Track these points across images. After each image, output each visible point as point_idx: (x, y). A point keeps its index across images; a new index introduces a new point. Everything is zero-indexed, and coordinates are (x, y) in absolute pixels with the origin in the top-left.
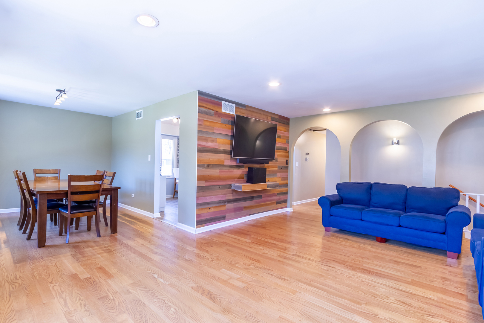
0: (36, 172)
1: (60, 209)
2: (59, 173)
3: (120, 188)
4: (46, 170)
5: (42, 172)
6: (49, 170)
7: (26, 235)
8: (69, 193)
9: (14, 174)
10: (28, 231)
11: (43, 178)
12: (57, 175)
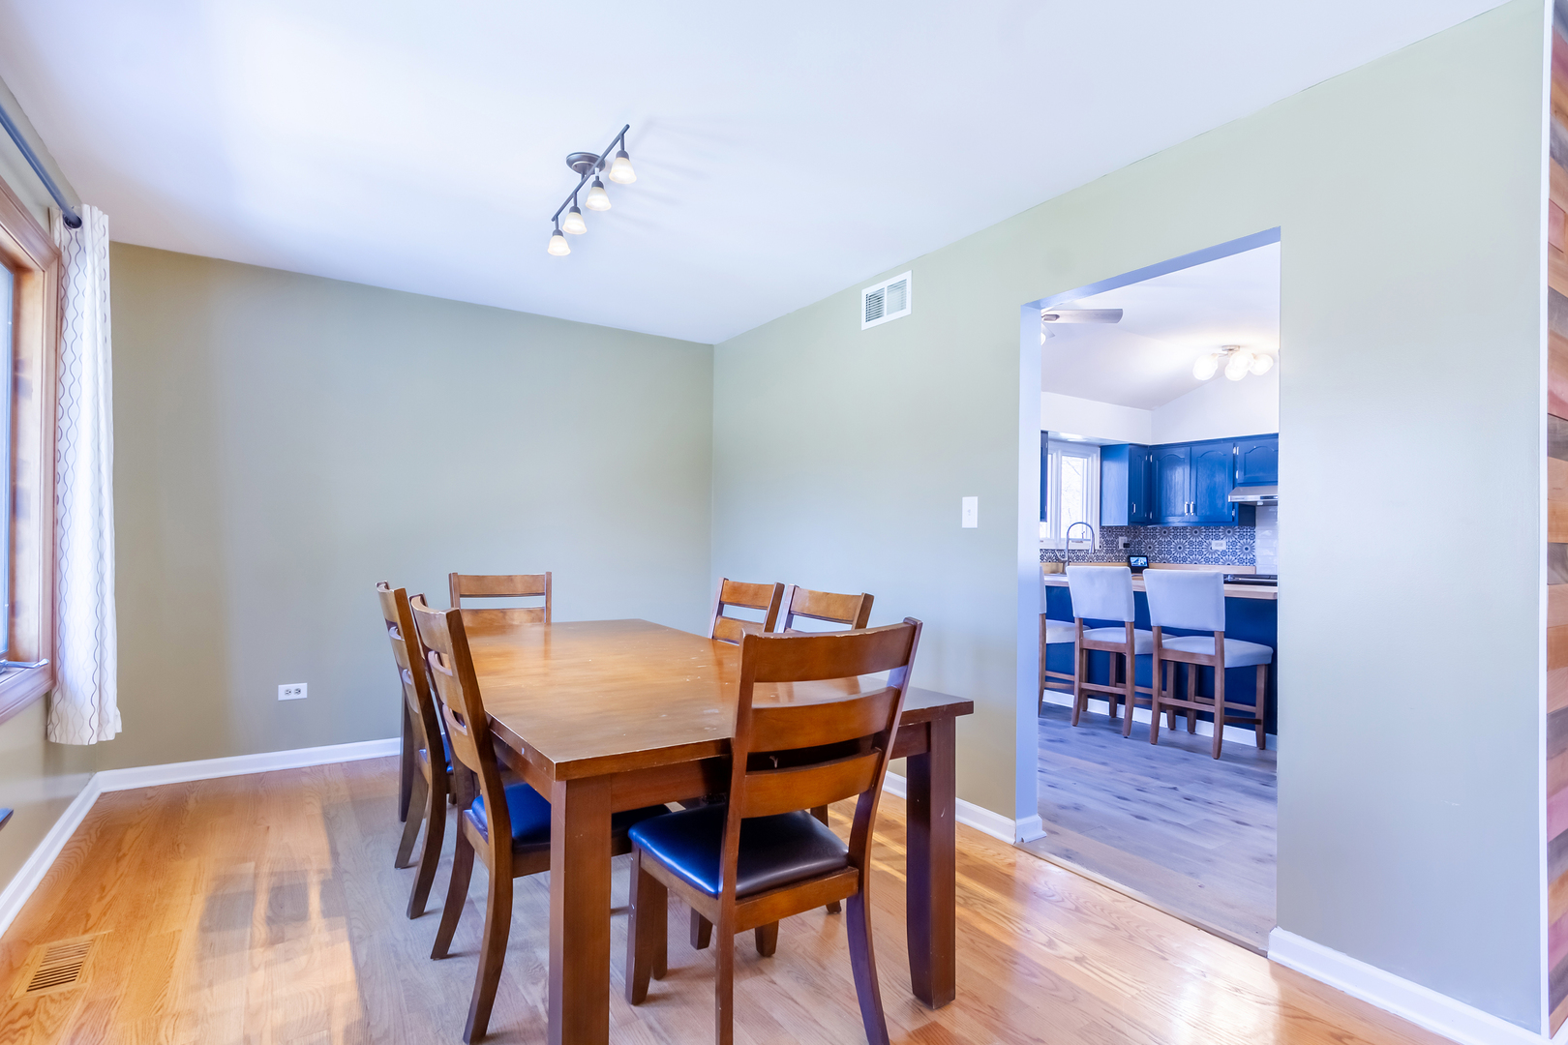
0: (459, 586)
1: (634, 833)
2: (547, 592)
3: (966, 708)
4: (497, 579)
5: (483, 587)
6: (510, 578)
7: (432, 924)
8: (739, 761)
9: (387, 607)
10: (437, 899)
11: (486, 615)
12: (538, 602)
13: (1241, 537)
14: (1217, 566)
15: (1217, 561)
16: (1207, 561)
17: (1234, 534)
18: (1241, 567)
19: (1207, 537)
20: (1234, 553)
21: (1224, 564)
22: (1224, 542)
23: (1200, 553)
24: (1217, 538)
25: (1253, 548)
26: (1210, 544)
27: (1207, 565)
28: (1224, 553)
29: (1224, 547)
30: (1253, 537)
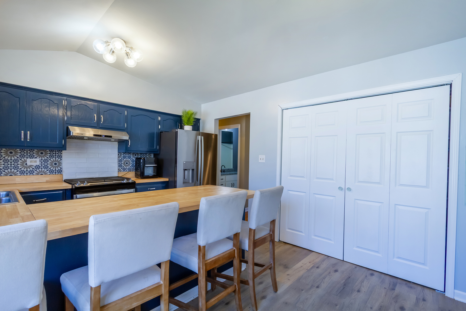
13: (51, 156)
14: (32, 176)
15: (31, 173)
16: (22, 173)
17: (46, 153)
18: (52, 176)
19: (22, 156)
20: (46, 167)
21: (38, 174)
22: (38, 160)
23: (16, 168)
24: (32, 157)
25: (60, 164)
26: (26, 161)
27: (22, 176)
28: (37, 167)
29: (38, 163)
30: (60, 157)
